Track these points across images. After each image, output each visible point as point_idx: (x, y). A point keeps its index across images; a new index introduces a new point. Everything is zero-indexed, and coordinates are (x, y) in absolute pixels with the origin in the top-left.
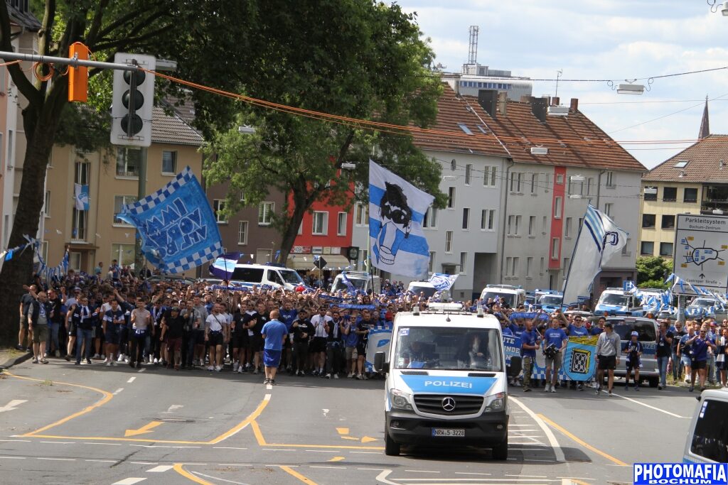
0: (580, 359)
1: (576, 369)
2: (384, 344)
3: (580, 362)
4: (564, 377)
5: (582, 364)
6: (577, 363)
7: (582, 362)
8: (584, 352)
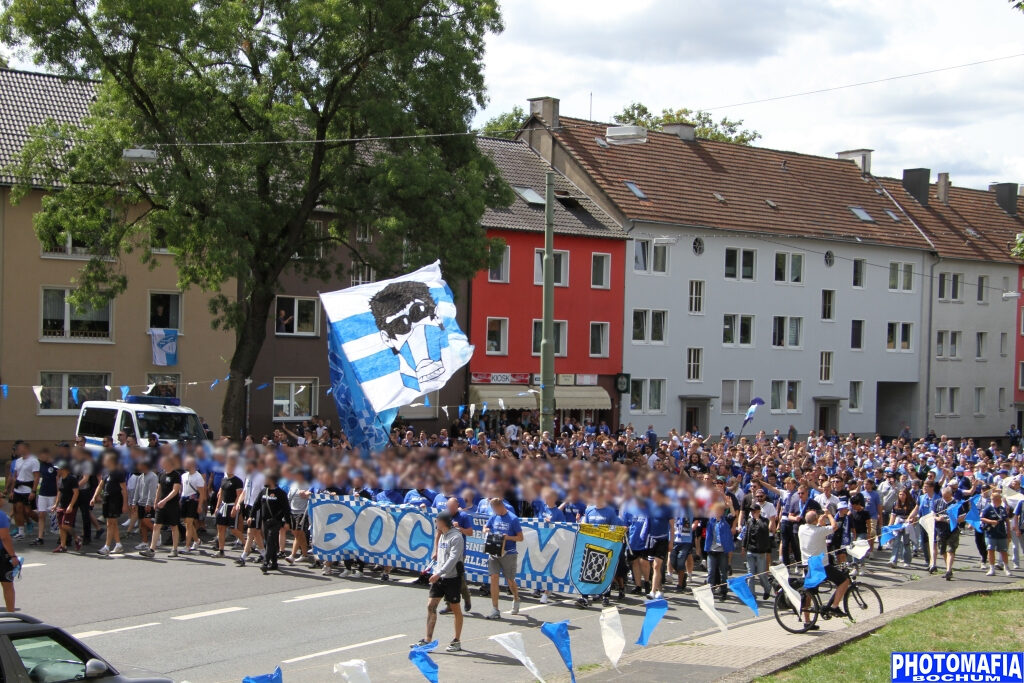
8: (603, 550)
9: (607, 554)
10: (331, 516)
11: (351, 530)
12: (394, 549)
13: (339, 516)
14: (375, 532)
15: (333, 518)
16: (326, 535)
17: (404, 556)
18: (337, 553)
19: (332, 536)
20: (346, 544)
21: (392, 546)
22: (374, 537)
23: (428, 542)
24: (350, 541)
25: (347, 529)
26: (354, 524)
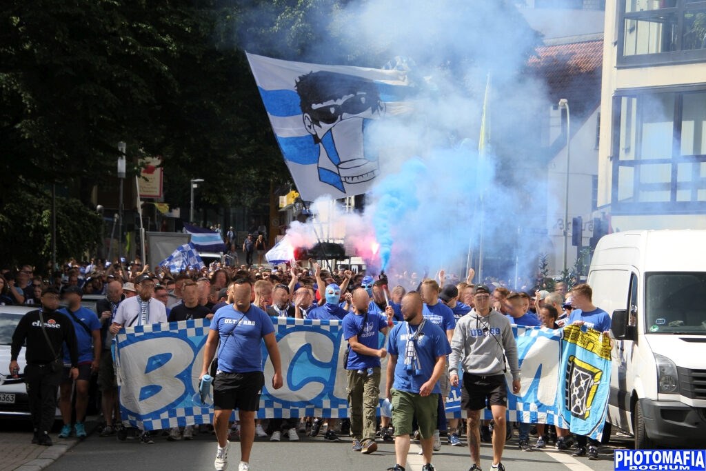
0: (578, 384)
2: (161, 364)
3: (576, 391)
5: (579, 396)
7: (581, 391)
9: (593, 375)
10: (152, 359)
11: (186, 375)
13: (166, 357)
16: (144, 389)
17: (278, 400)
18: (165, 415)
19: (155, 389)
20: (180, 399)
23: (325, 373)
24: (186, 393)
25: (179, 376)
26: (191, 365)
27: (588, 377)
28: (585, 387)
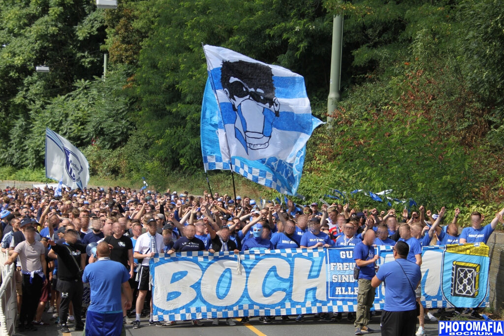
0: (465, 276)
1: (461, 291)
2: (181, 278)
3: (465, 281)
4: (445, 303)
5: (469, 284)
6: (461, 283)
7: (469, 281)
8: (471, 265)
9: (475, 268)
10: (175, 274)
11: (197, 286)
12: (245, 299)
13: (184, 274)
14: (224, 285)
15: (176, 277)
16: (170, 294)
17: (257, 304)
18: (183, 311)
19: (177, 294)
20: (193, 302)
21: (243, 297)
22: (222, 291)
23: (286, 285)
24: (196, 298)
25: (192, 286)
26: (201, 279)
27: (472, 271)
28: (472, 277)
